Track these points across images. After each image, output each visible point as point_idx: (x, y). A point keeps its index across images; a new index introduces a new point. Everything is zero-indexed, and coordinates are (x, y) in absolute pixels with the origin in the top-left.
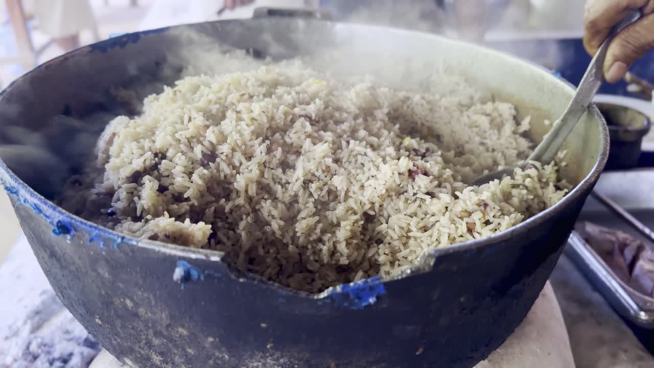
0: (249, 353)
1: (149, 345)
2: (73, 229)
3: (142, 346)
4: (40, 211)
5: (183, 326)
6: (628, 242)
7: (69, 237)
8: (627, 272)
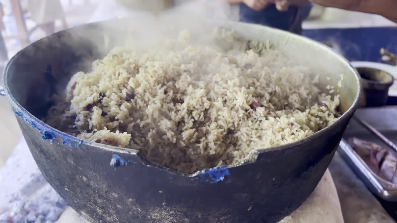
0: (152, 208)
1: (96, 203)
2: (54, 136)
3: (91, 204)
4: (35, 126)
5: (115, 192)
6: (379, 150)
7: (51, 141)
8: (378, 168)
